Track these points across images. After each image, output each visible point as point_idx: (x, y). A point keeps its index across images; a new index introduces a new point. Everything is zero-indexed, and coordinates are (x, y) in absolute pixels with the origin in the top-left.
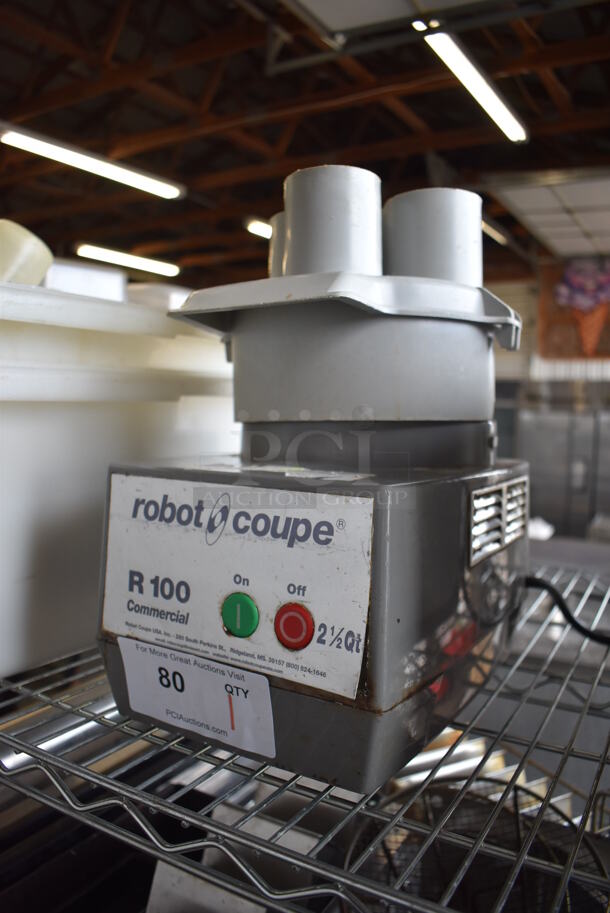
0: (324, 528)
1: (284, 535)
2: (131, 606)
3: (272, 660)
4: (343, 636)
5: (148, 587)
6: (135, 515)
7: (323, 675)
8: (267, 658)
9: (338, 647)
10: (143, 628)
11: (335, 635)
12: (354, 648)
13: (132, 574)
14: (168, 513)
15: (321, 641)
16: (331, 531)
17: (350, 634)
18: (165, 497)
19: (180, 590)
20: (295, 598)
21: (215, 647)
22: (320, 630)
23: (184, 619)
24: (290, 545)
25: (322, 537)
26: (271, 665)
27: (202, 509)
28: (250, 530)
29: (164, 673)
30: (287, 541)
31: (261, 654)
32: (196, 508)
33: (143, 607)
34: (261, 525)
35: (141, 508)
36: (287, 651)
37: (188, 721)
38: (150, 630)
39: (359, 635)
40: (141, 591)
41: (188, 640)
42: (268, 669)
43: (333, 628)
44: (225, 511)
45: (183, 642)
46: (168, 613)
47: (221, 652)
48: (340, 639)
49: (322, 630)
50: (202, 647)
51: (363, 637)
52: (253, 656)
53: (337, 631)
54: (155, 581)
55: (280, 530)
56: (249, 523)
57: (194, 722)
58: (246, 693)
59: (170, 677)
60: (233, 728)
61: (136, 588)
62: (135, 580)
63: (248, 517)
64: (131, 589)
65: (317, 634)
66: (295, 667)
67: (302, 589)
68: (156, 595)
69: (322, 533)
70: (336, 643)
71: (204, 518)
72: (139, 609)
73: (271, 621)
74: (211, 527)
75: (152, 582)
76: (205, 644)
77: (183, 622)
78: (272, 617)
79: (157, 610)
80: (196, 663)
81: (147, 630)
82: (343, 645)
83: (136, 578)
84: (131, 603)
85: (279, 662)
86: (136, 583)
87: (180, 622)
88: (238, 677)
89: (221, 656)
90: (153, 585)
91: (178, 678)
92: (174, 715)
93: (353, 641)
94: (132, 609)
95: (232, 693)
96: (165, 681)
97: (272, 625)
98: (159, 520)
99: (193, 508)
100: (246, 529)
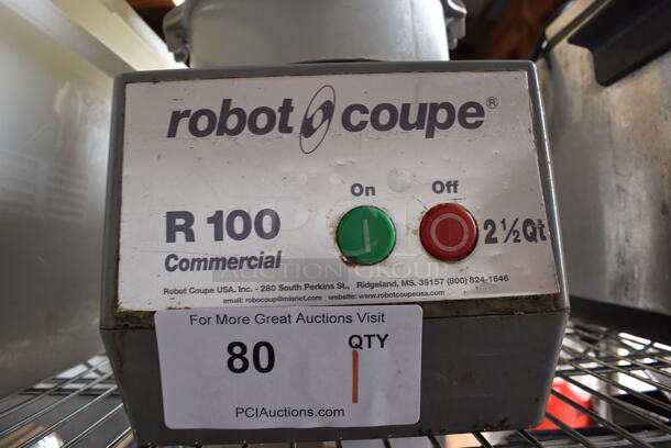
1: (419, 125)
2: (173, 263)
3: (424, 282)
4: (519, 227)
5: (203, 229)
6: (172, 133)
7: (504, 279)
8: (416, 282)
9: (516, 240)
10: (199, 291)
11: (509, 228)
12: (538, 237)
13: (171, 216)
14: (232, 122)
16: (480, 112)
17: (528, 222)
18: (227, 103)
19: (265, 222)
20: (445, 198)
21: (332, 287)
22: (486, 228)
23: (273, 262)
24: (430, 135)
25: (471, 120)
26: (424, 289)
27: (291, 109)
29: (237, 350)
30: (424, 131)
31: (406, 277)
32: (280, 110)
33: (194, 260)
34: (384, 117)
35: (184, 123)
36: (445, 264)
37: (276, 413)
38: (212, 291)
39: (540, 221)
40: (190, 237)
41: (282, 288)
42: (421, 294)
43: (503, 222)
44: (328, 109)
45: (277, 293)
46: (243, 259)
47: (343, 292)
48: (517, 231)
49: (490, 227)
50: (309, 293)
51: (545, 222)
52: (394, 284)
53: (509, 224)
54: (216, 219)
55: (412, 119)
56: (367, 117)
57: (287, 412)
58: (382, 341)
59: (249, 356)
60: (355, 400)
61: (180, 235)
62: (179, 224)
63: (363, 110)
64: (171, 238)
65: (483, 234)
66: (462, 280)
67: (452, 186)
68: (219, 237)
69: (470, 116)
70: (512, 237)
71: (295, 120)
72: (187, 265)
73: (415, 232)
74: (308, 129)
75: (210, 220)
76: (312, 288)
77: (272, 267)
78: (416, 225)
79: (224, 259)
80: (300, 317)
81: (205, 291)
82: (522, 237)
83: (180, 222)
84: (172, 260)
85: (436, 282)
86: (180, 228)
87: (266, 267)
88: (374, 319)
89: (344, 297)
90: (212, 226)
91: (263, 351)
92: (250, 413)
93: (534, 229)
94: (174, 268)
95: (359, 346)
96: (238, 363)
97: (417, 237)
98: (218, 134)
99: (276, 110)
100: (363, 125)
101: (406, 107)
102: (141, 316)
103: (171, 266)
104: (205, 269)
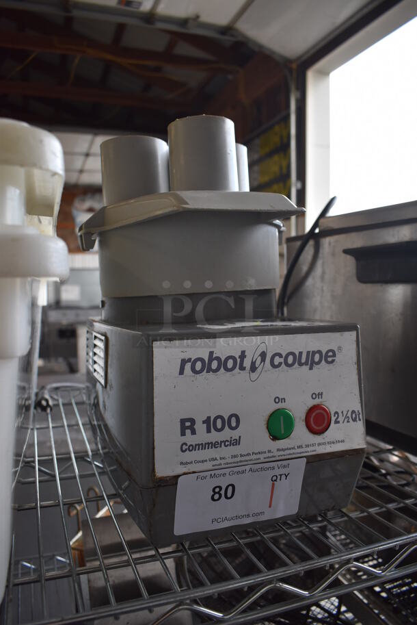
0: (330, 354)
1: (306, 363)
2: (184, 447)
3: (307, 446)
4: (349, 415)
5: (200, 427)
6: (182, 372)
7: (343, 441)
8: (304, 446)
9: (348, 422)
10: (199, 462)
11: (345, 415)
12: (358, 419)
13: (183, 421)
14: (215, 365)
15: (337, 422)
16: (334, 355)
17: (353, 412)
18: (211, 353)
19: (233, 421)
20: (317, 402)
21: (265, 452)
22: (335, 416)
23: (237, 442)
24: (311, 368)
25: (330, 359)
26: (308, 449)
27: (245, 357)
28: (283, 364)
29: (217, 490)
30: (309, 366)
31: (299, 444)
32: (240, 357)
33: (196, 445)
34: (290, 359)
35: (188, 366)
36: (316, 436)
37: (232, 519)
38: (206, 461)
40: (193, 432)
41: (241, 456)
42: (306, 452)
43: (342, 412)
45: (239, 459)
46: (221, 442)
47: (270, 455)
48: (348, 417)
50: (255, 457)
51: (360, 412)
52: (294, 448)
53: (345, 413)
54: (207, 421)
55: (303, 360)
56: (282, 360)
57: (237, 517)
58: (286, 477)
59: (223, 492)
60: (270, 507)
61: (188, 432)
62: (187, 425)
63: (280, 355)
64: (183, 434)
65: (333, 419)
66: (324, 444)
67: (320, 395)
68: (209, 431)
69: (329, 357)
70: (346, 420)
71: (247, 363)
72: (192, 448)
73: (303, 420)
74: (253, 368)
75: (204, 422)
76: (256, 454)
77: (236, 445)
78: (304, 417)
79: (212, 443)
80: (251, 470)
81: (203, 462)
82: (350, 420)
83: (188, 424)
84: (184, 446)
85: (313, 445)
86: (188, 428)
87: (233, 445)
88: (285, 467)
89: (271, 457)
90: (205, 425)
91: (230, 489)
92: (219, 520)
93: (356, 415)
94: (186, 450)
95: (276, 480)
96: (216, 496)
97: (304, 423)
98: (207, 372)
99: (237, 357)
100: (280, 364)
101: (301, 353)
102: (168, 478)
103: (184, 449)
104: (202, 449)
